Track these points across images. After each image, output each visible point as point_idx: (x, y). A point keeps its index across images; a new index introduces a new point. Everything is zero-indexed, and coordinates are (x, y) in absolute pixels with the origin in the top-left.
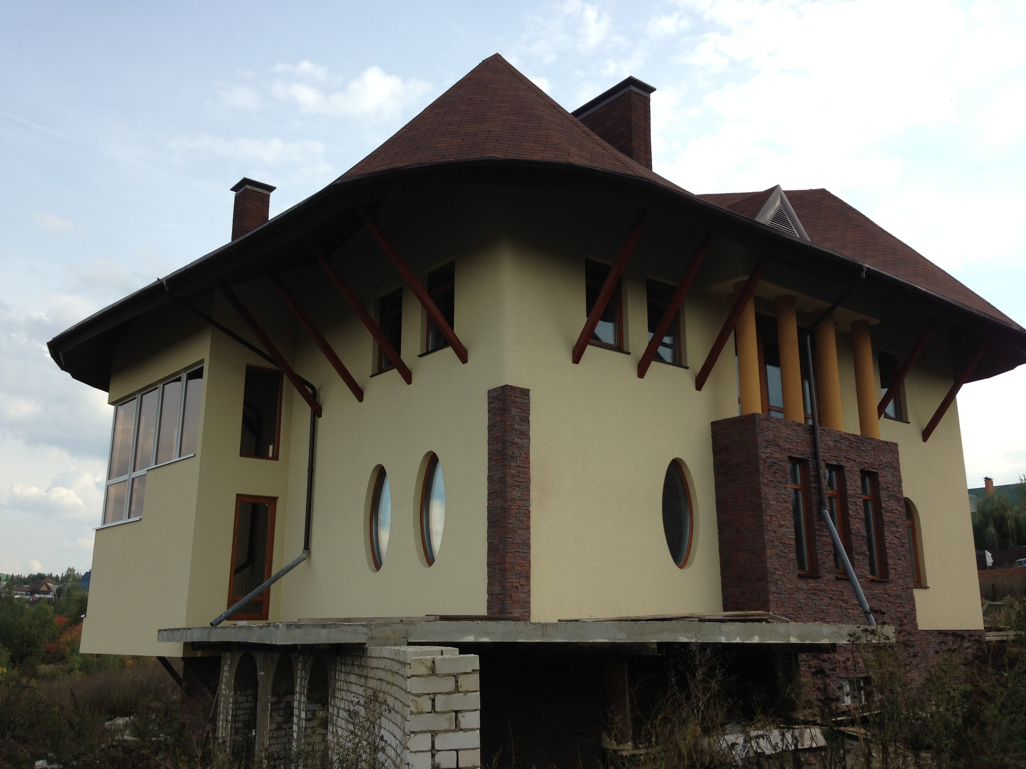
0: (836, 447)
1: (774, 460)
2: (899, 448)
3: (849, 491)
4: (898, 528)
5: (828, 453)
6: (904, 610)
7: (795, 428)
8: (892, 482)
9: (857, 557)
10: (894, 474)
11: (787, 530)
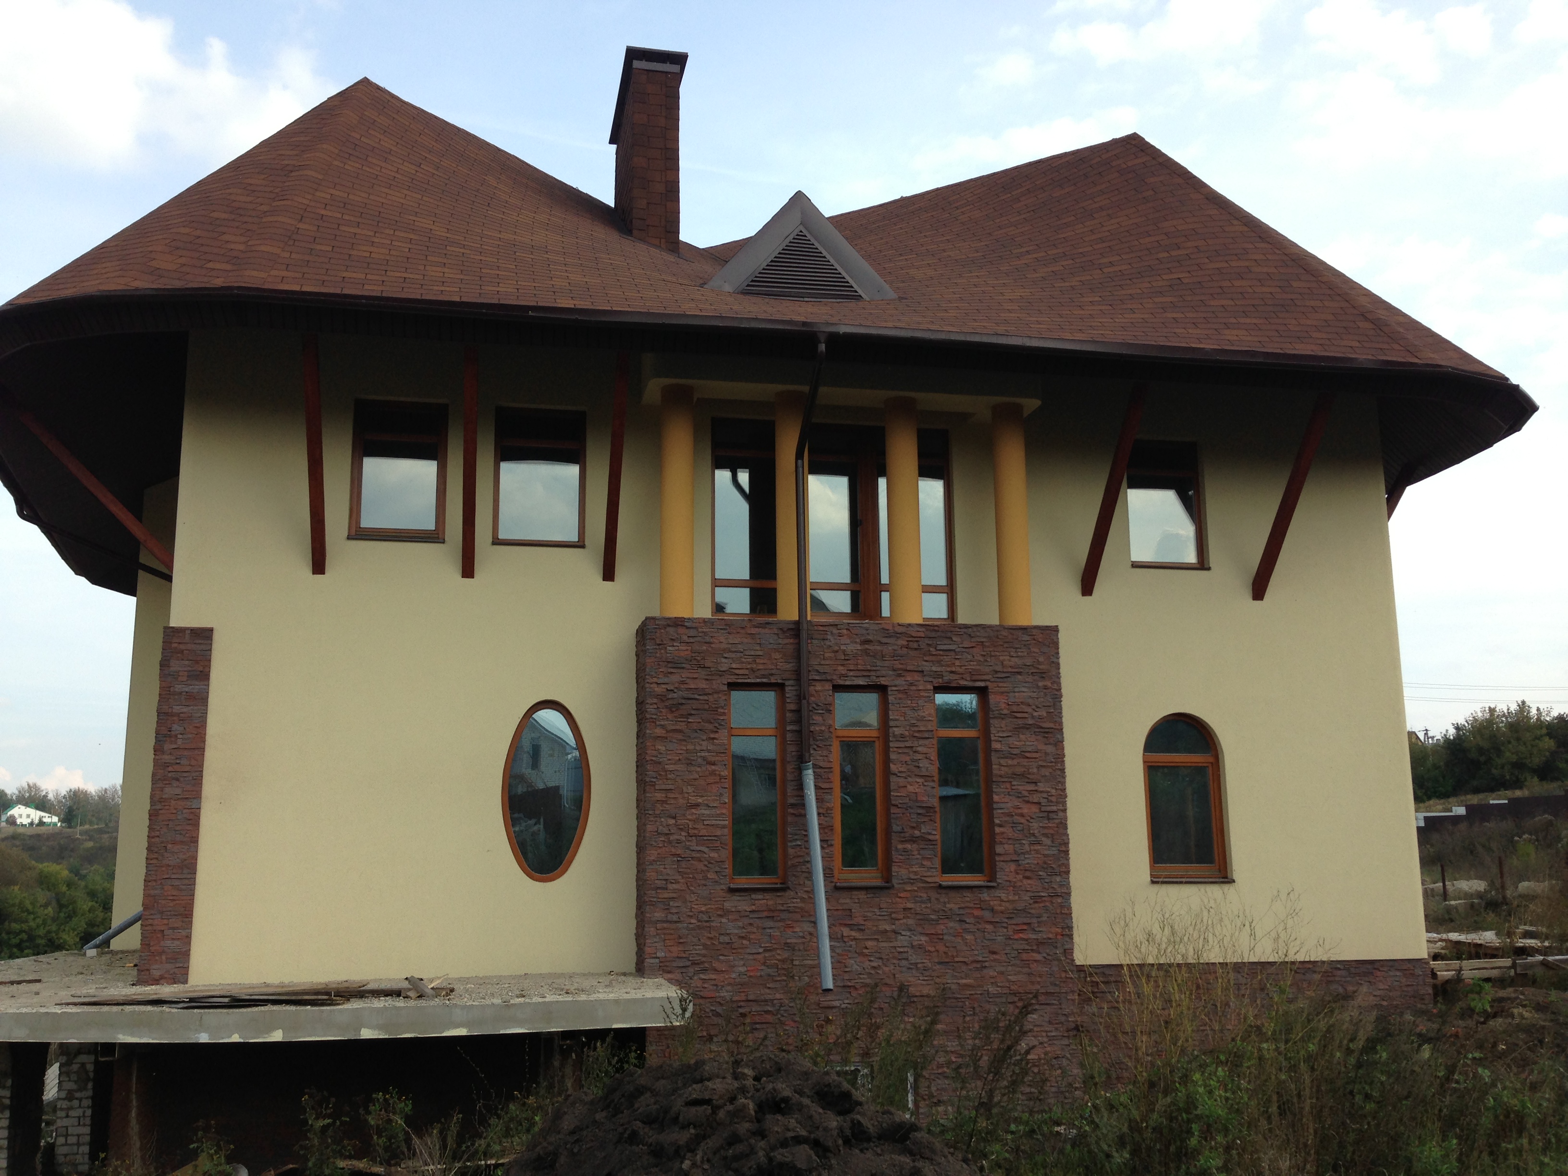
0: (866, 652)
1: (685, 694)
2: (1061, 635)
3: (895, 729)
4: (1036, 785)
5: (842, 665)
6: (1034, 937)
7: (754, 631)
8: (1030, 701)
9: (900, 846)
10: (1038, 687)
11: (707, 812)
